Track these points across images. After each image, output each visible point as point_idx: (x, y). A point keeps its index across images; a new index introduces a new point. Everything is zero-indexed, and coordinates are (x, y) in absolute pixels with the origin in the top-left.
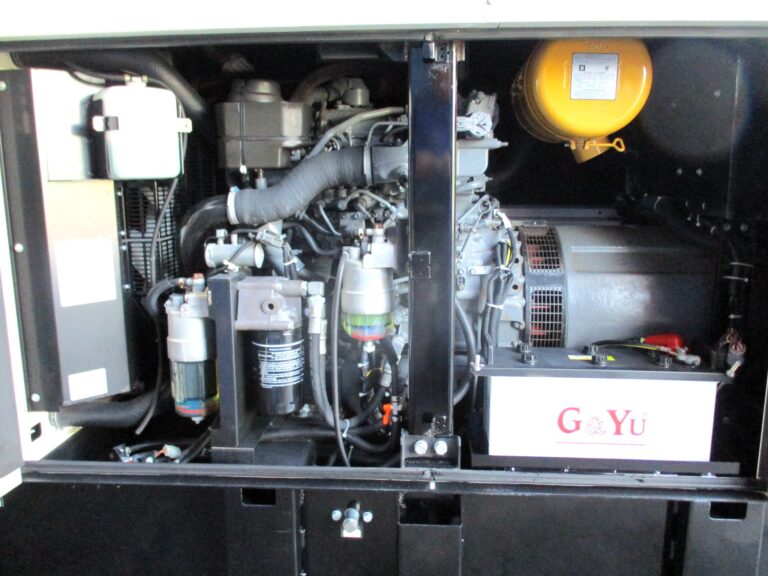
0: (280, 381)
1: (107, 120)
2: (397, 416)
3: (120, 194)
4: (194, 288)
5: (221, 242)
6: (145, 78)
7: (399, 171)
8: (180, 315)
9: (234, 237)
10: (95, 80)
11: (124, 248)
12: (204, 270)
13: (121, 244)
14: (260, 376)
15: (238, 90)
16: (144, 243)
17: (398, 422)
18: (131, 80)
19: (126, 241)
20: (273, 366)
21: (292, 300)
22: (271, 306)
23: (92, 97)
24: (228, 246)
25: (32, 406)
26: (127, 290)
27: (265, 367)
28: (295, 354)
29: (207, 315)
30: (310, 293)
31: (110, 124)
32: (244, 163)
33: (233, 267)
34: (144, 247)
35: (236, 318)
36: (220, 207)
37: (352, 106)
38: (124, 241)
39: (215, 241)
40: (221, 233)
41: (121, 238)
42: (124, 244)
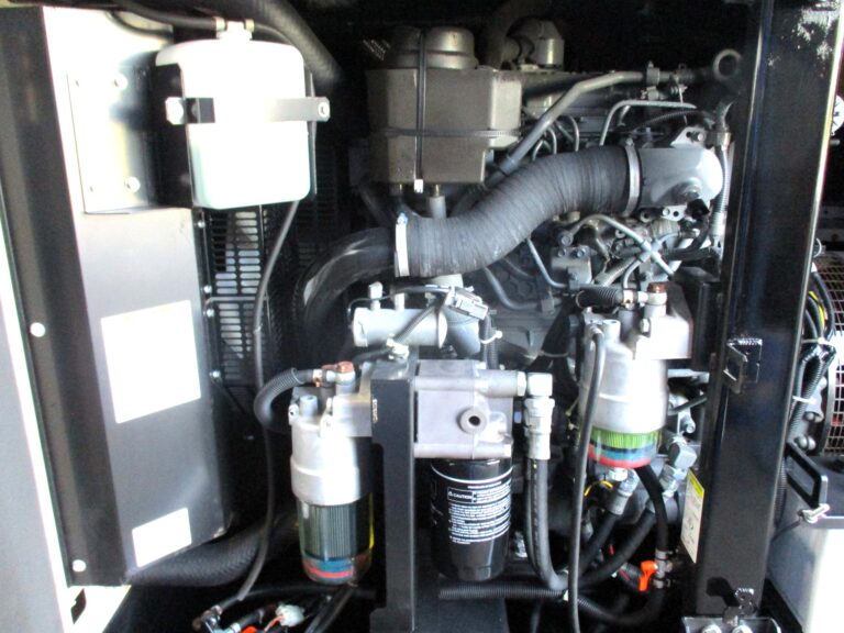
0: (483, 534)
1: (189, 103)
2: (663, 580)
3: (201, 224)
4: (339, 388)
5: (377, 305)
6: (250, 24)
7: (686, 191)
8: (318, 433)
9: (400, 299)
10: (156, 26)
11: (210, 313)
12: (354, 354)
13: (204, 307)
14: (451, 525)
15: (411, 46)
16: (241, 304)
17: (665, 588)
18: (226, 29)
19: (212, 299)
20: (472, 512)
21: (498, 402)
22: (475, 421)
23: (153, 56)
24: (388, 312)
25: (72, 578)
26: (215, 380)
27: (459, 514)
28: (506, 489)
29: (367, 433)
30: (532, 392)
31: (196, 109)
32: (420, 176)
33: (401, 350)
34: (241, 310)
35: (416, 440)
36: (381, 250)
37: (542, 66)
38: (208, 302)
39: (367, 304)
40: (376, 291)
41: (205, 296)
42: (209, 307)
